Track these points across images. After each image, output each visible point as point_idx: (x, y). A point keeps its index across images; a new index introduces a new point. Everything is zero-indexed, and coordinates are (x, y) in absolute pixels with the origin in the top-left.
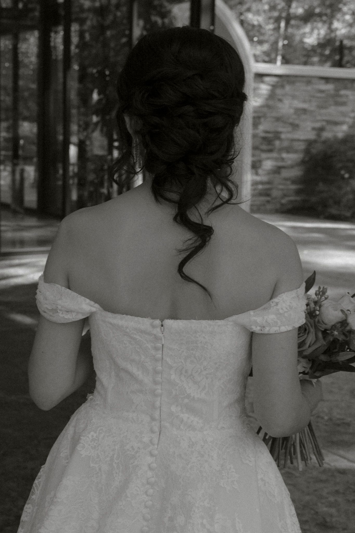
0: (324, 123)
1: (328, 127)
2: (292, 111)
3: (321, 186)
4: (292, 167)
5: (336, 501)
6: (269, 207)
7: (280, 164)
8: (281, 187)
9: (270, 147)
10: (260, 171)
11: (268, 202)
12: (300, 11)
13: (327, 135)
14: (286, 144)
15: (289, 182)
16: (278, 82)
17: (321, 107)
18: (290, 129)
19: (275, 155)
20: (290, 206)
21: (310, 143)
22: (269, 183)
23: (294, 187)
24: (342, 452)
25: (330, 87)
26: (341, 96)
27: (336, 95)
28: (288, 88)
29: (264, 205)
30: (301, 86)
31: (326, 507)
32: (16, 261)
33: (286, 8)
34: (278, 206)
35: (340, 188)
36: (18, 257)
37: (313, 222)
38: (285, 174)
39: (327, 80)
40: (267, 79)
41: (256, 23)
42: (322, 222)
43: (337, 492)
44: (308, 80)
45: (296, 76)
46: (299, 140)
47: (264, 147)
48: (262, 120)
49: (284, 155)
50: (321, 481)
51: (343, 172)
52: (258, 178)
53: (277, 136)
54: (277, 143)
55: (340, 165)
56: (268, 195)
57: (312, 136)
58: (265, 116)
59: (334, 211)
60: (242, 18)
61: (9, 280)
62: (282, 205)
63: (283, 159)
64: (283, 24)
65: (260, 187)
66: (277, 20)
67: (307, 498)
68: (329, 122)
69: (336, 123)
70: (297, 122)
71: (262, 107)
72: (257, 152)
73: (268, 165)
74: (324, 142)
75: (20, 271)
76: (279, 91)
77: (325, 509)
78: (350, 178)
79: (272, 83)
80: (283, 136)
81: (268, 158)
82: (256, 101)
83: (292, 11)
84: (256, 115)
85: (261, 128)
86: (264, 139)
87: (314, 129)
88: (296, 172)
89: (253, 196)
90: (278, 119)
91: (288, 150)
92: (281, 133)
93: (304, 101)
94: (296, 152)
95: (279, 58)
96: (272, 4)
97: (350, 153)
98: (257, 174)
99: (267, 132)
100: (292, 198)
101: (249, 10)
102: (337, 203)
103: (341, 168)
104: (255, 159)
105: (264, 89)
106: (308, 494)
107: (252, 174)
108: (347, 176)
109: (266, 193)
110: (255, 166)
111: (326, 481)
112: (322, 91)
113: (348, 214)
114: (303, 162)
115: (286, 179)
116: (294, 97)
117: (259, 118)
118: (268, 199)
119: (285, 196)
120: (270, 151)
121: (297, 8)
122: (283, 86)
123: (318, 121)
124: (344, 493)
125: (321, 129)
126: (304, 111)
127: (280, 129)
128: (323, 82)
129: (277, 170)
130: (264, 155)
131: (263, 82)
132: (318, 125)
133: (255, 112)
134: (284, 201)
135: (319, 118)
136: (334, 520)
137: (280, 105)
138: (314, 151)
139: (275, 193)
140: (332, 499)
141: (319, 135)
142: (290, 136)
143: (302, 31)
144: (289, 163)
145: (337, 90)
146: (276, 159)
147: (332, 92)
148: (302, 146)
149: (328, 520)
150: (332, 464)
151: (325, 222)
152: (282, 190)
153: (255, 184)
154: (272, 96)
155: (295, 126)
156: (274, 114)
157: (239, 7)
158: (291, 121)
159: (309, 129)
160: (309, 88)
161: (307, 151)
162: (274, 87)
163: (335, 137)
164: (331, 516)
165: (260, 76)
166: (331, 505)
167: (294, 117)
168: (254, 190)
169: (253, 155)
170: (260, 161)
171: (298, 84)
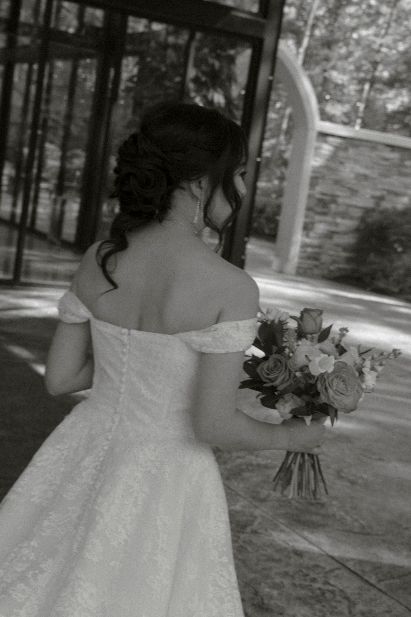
0: (385, 193)
1: (388, 198)
2: (352, 176)
3: (372, 257)
4: (345, 233)
5: (282, 582)
6: (316, 271)
7: (333, 229)
8: (331, 253)
9: (325, 210)
10: (312, 234)
11: (316, 266)
12: (386, 74)
13: (386, 205)
14: (342, 209)
15: (340, 249)
16: (341, 144)
17: (383, 175)
18: (348, 193)
19: (329, 218)
20: (338, 274)
21: (368, 211)
22: (320, 247)
23: (344, 254)
24: (306, 533)
25: (395, 156)
26: (406, 167)
27: (401, 165)
28: (351, 151)
29: (311, 269)
30: (365, 151)
31: (270, 587)
32: (35, 293)
33: (372, 70)
34: (326, 272)
35: (391, 261)
36: (39, 288)
37: (357, 293)
38: (338, 239)
39: (393, 148)
40: (331, 139)
41: (340, 82)
42: (367, 294)
43: (286, 574)
44: (373, 145)
45: (361, 140)
46: (355, 207)
47: (319, 209)
48: (320, 181)
49: (339, 220)
50: (274, 560)
51: (396, 245)
52: (308, 241)
53: (334, 199)
54: (333, 207)
55: (393, 238)
56: (316, 259)
57: (370, 204)
58: (323, 177)
59: (381, 284)
60: (326, 75)
61: (21, 311)
62: (331, 271)
63: (336, 224)
64: (367, 87)
65: (309, 250)
66: (361, 82)
67: (252, 576)
68: (390, 192)
69: (397, 194)
70: (356, 188)
71: (322, 167)
72: (311, 214)
73: (321, 228)
74: (382, 212)
75: (35, 303)
76: (341, 154)
77: (267, 590)
78: (403, 252)
79: (335, 144)
80: (340, 200)
81: (321, 222)
82: (316, 161)
83: (377, 74)
84: (314, 175)
85: (318, 189)
86: (320, 200)
87: (373, 197)
88: (350, 240)
89: (301, 258)
90: (337, 182)
91: (344, 215)
92: (338, 196)
93: (367, 167)
94: (351, 218)
95: (359, 121)
96: (358, 64)
97: (406, 227)
98: (308, 236)
99: (324, 194)
100: (341, 266)
101: (334, 68)
102: (386, 276)
103: (395, 241)
104: (308, 220)
105: (327, 149)
106: (255, 572)
107: (303, 236)
108: (400, 249)
109: (315, 257)
110: (307, 228)
111: (279, 561)
112: (386, 159)
113: (396, 289)
114: (357, 230)
115: (337, 245)
116: (356, 161)
117: (317, 178)
118: (316, 263)
119: (334, 262)
120: (325, 214)
121: (382, 71)
122: (346, 149)
123: (379, 189)
124: (292, 576)
125: (381, 198)
126: (366, 177)
127: (338, 193)
128: (388, 149)
129: (330, 235)
130: (318, 218)
131: (326, 142)
132: (378, 193)
133: (314, 172)
134: (332, 268)
135: (380, 186)
136: (272, 602)
137: (341, 168)
138: (369, 220)
139: (324, 258)
140: (278, 580)
141: (377, 204)
142: (347, 201)
143: (384, 96)
144: (342, 229)
145: (402, 160)
146: (330, 224)
147: (397, 161)
148: (358, 213)
149: (266, 601)
150: (291, 544)
151: (371, 295)
152: (332, 256)
153: (304, 246)
154: (333, 157)
155: (354, 192)
156: (334, 177)
157: (324, 63)
158: (350, 186)
159: (368, 196)
160: (374, 154)
161: (363, 220)
162: (337, 148)
163: (394, 208)
164: (271, 597)
165: (323, 135)
166: (275, 586)
167: (355, 182)
168: (304, 252)
169: (306, 216)
170: (313, 223)
171: (362, 149)
